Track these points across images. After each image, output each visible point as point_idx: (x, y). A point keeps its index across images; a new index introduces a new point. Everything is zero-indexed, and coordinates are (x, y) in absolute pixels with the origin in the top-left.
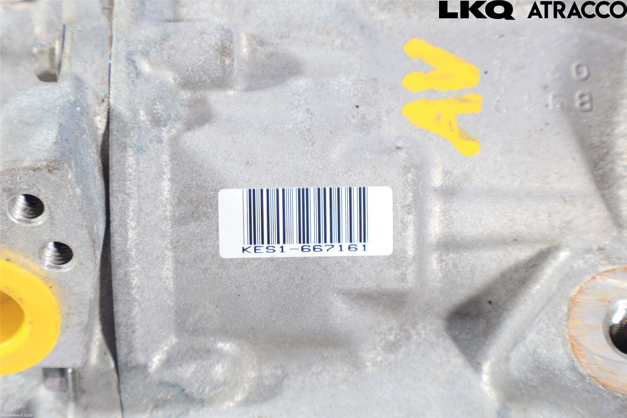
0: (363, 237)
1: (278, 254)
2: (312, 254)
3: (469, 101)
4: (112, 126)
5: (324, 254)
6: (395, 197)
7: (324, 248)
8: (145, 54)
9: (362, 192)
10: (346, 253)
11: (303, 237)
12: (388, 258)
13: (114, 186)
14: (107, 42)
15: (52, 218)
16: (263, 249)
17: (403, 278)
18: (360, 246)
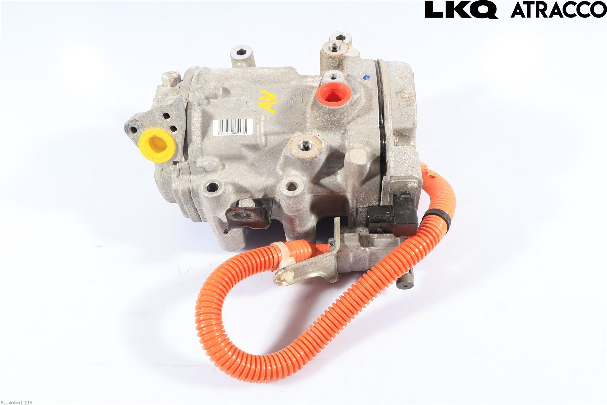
0: (246, 130)
1: (226, 135)
2: (234, 135)
3: (274, 102)
4: (188, 105)
5: (237, 134)
6: (253, 121)
7: (237, 133)
8: (197, 90)
9: (246, 120)
10: (242, 134)
11: (232, 131)
12: (252, 135)
13: (188, 118)
14: (189, 88)
15: (171, 119)
16: (223, 133)
17: (256, 140)
18: (245, 132)
